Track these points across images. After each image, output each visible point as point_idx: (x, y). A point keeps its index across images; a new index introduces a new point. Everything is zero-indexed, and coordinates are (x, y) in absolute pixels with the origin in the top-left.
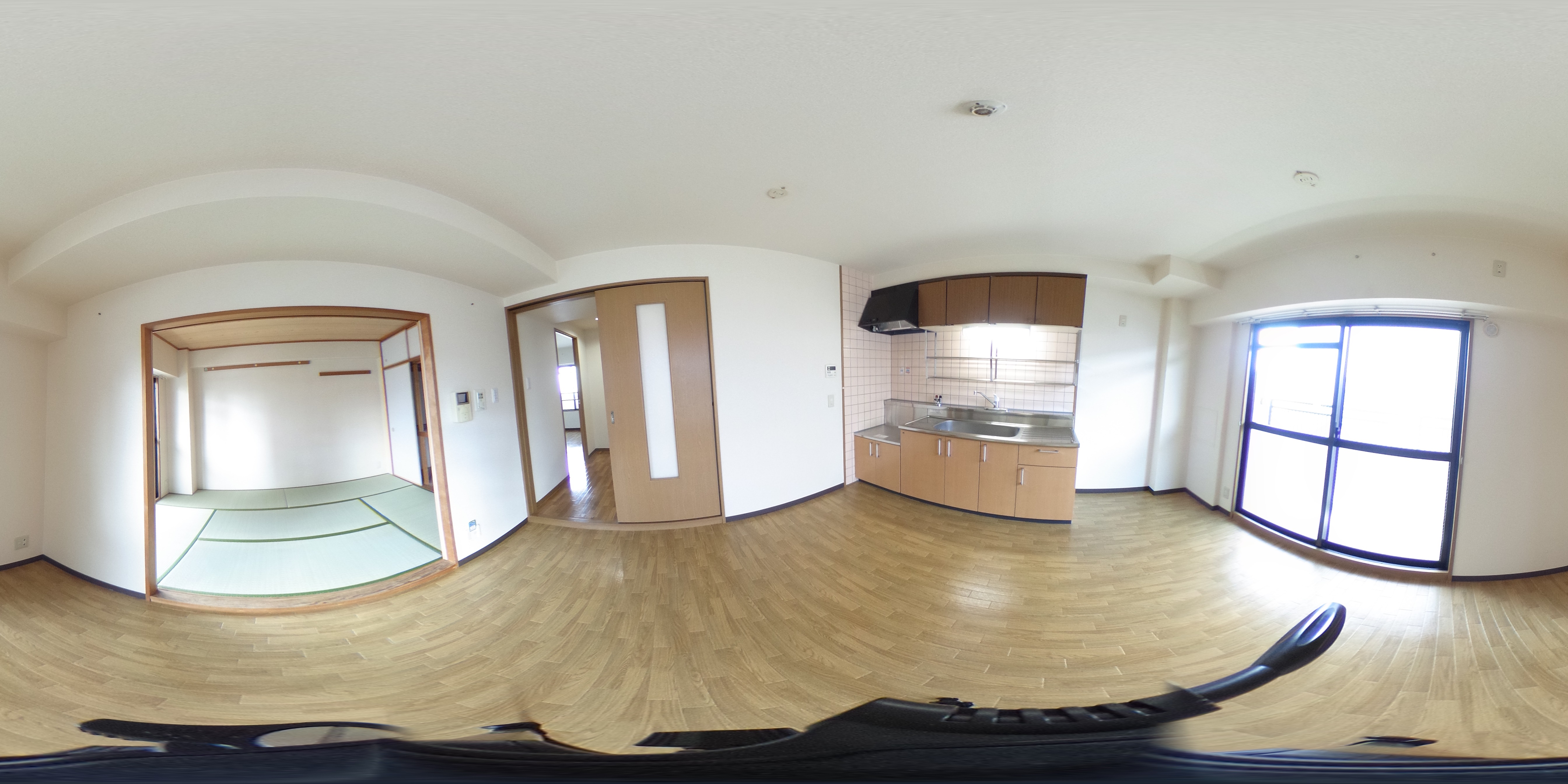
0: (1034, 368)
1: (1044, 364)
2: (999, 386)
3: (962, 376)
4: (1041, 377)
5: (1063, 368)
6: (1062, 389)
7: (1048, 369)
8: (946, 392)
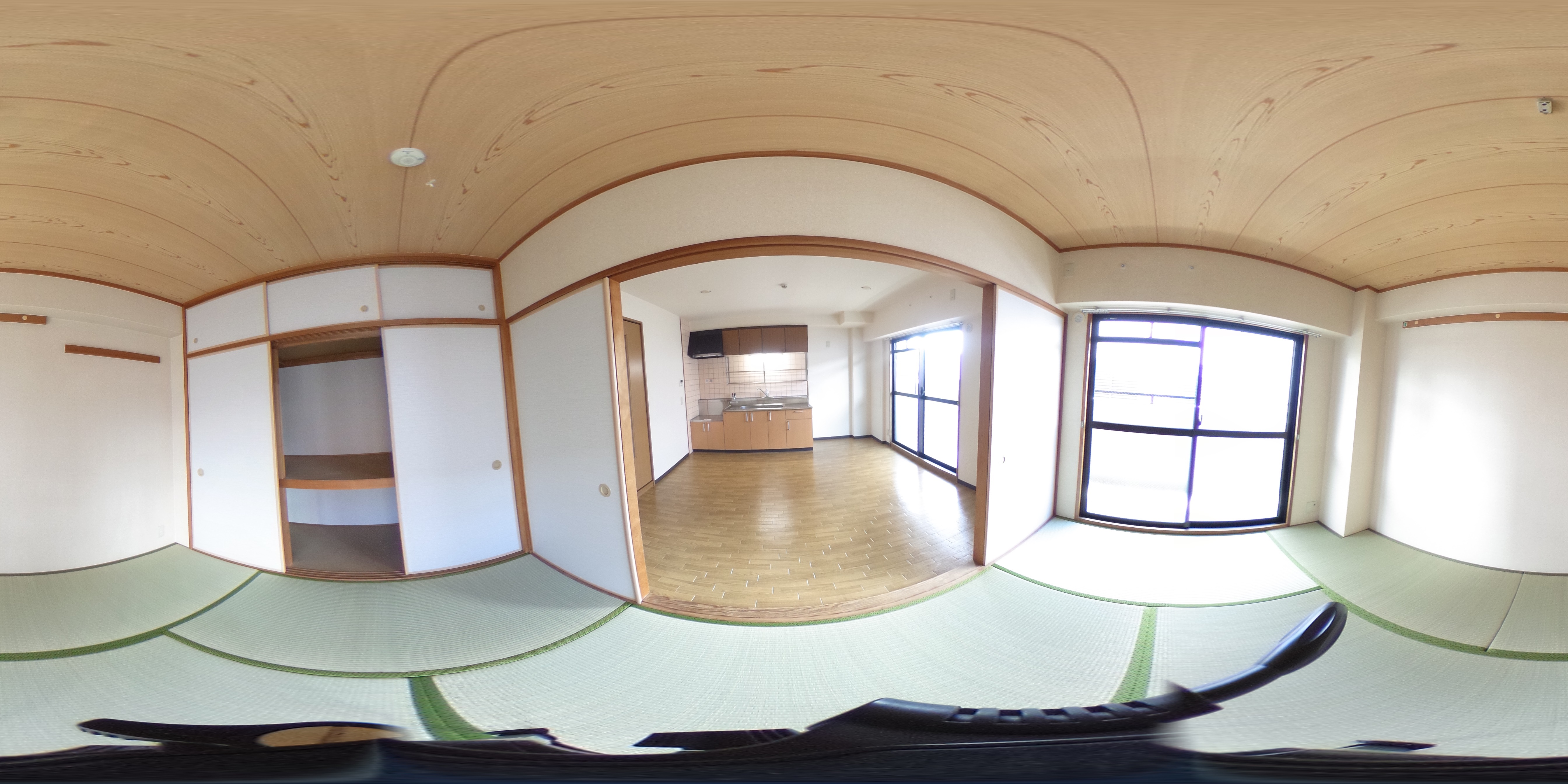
0: (785, 374)
1: (790, 371)
2: (767, 385)
3: (746, 381)
4: (789, 378)
5: (800, 372)
6: (800, 384)
7: (792, 374)
8: (736, 391)
